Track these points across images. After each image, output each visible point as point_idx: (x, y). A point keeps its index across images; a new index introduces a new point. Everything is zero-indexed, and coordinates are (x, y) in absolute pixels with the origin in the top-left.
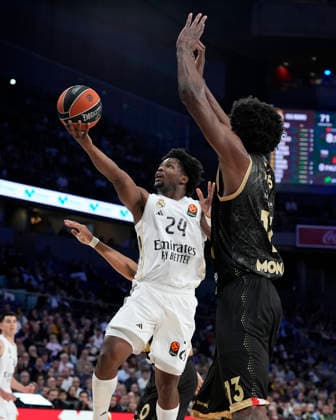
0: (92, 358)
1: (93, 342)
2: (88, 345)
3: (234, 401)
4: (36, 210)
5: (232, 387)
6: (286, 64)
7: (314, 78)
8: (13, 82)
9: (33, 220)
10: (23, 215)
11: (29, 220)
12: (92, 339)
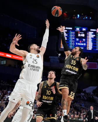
0: (5, 102)
1: (5, 97)
2: (4, 98)
6: (66, 12)
7: (75, 17)
12: (5, 96)
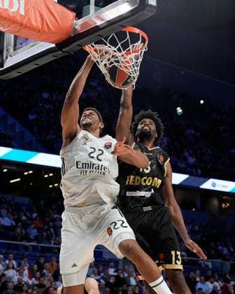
3: (176, 263)
4: (224, 198)
5: (176, 256)
8: (202, 102)
9: (224, 205)
10: (216, 202)
11: (220, 205)
